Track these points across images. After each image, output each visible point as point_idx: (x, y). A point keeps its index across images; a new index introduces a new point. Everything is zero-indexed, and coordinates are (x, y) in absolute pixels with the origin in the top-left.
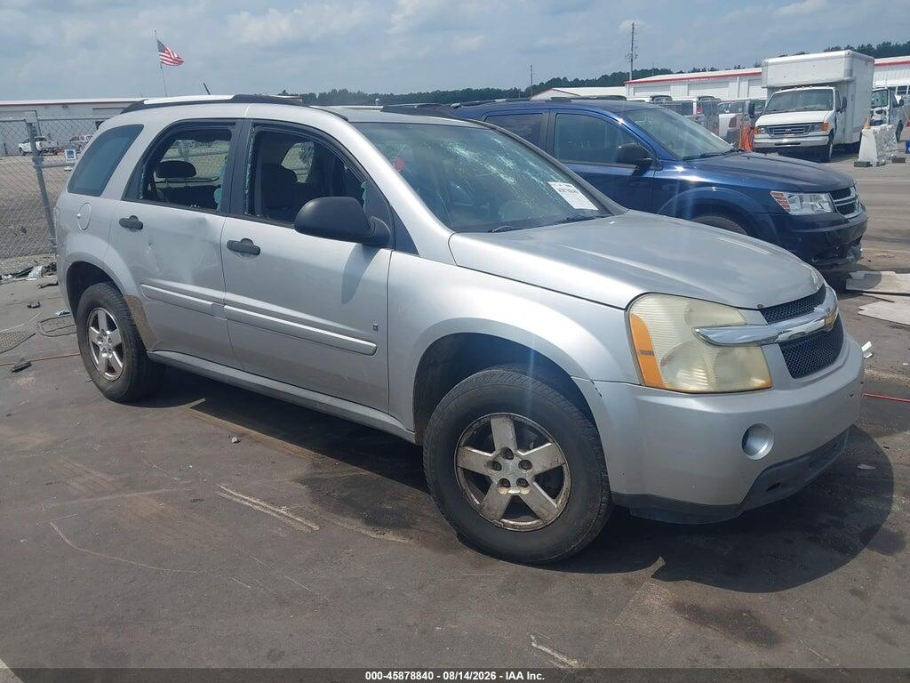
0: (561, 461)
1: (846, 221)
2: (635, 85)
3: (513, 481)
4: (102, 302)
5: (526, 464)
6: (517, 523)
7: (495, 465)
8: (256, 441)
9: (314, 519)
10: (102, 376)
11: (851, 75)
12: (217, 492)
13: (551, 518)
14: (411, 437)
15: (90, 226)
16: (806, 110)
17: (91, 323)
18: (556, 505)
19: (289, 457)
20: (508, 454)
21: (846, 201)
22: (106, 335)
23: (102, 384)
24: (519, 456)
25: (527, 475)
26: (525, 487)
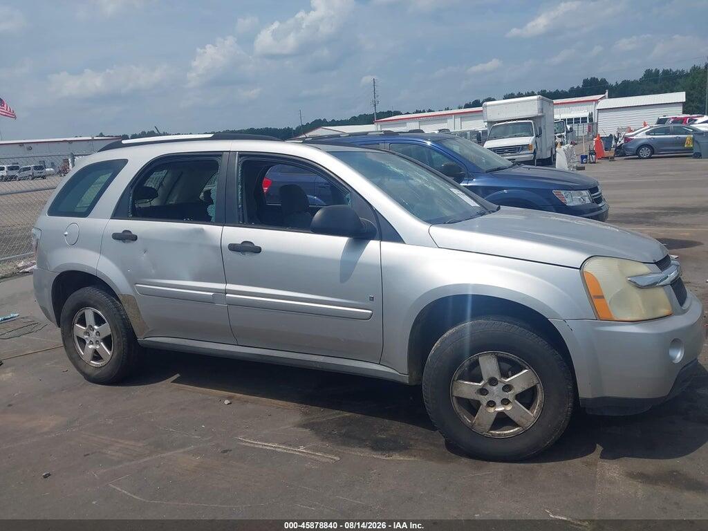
0: (535, 382)
1: (600, 209)
2: (381, 123)
3: (498, 401)
4: (92, 302)
5: (508, 388)
6: (501, 432)
7: (483, 391)
8: (245, 402)
9: (331, 452)
10: (88, 364)
11: (542, 112)
12: (238, 443)
13: (529, 424)
14: (406, 379)
15: (77, 241)
16: (516, 136)
17: (76, 321)
18: (532, 414)
19: (280, 409)
20: (493, 381)
21: (597, 195)
22: (93, 329)
23: (88, 371)
24: (504, 383)
25: (510, 395)
26: (508, 404)
